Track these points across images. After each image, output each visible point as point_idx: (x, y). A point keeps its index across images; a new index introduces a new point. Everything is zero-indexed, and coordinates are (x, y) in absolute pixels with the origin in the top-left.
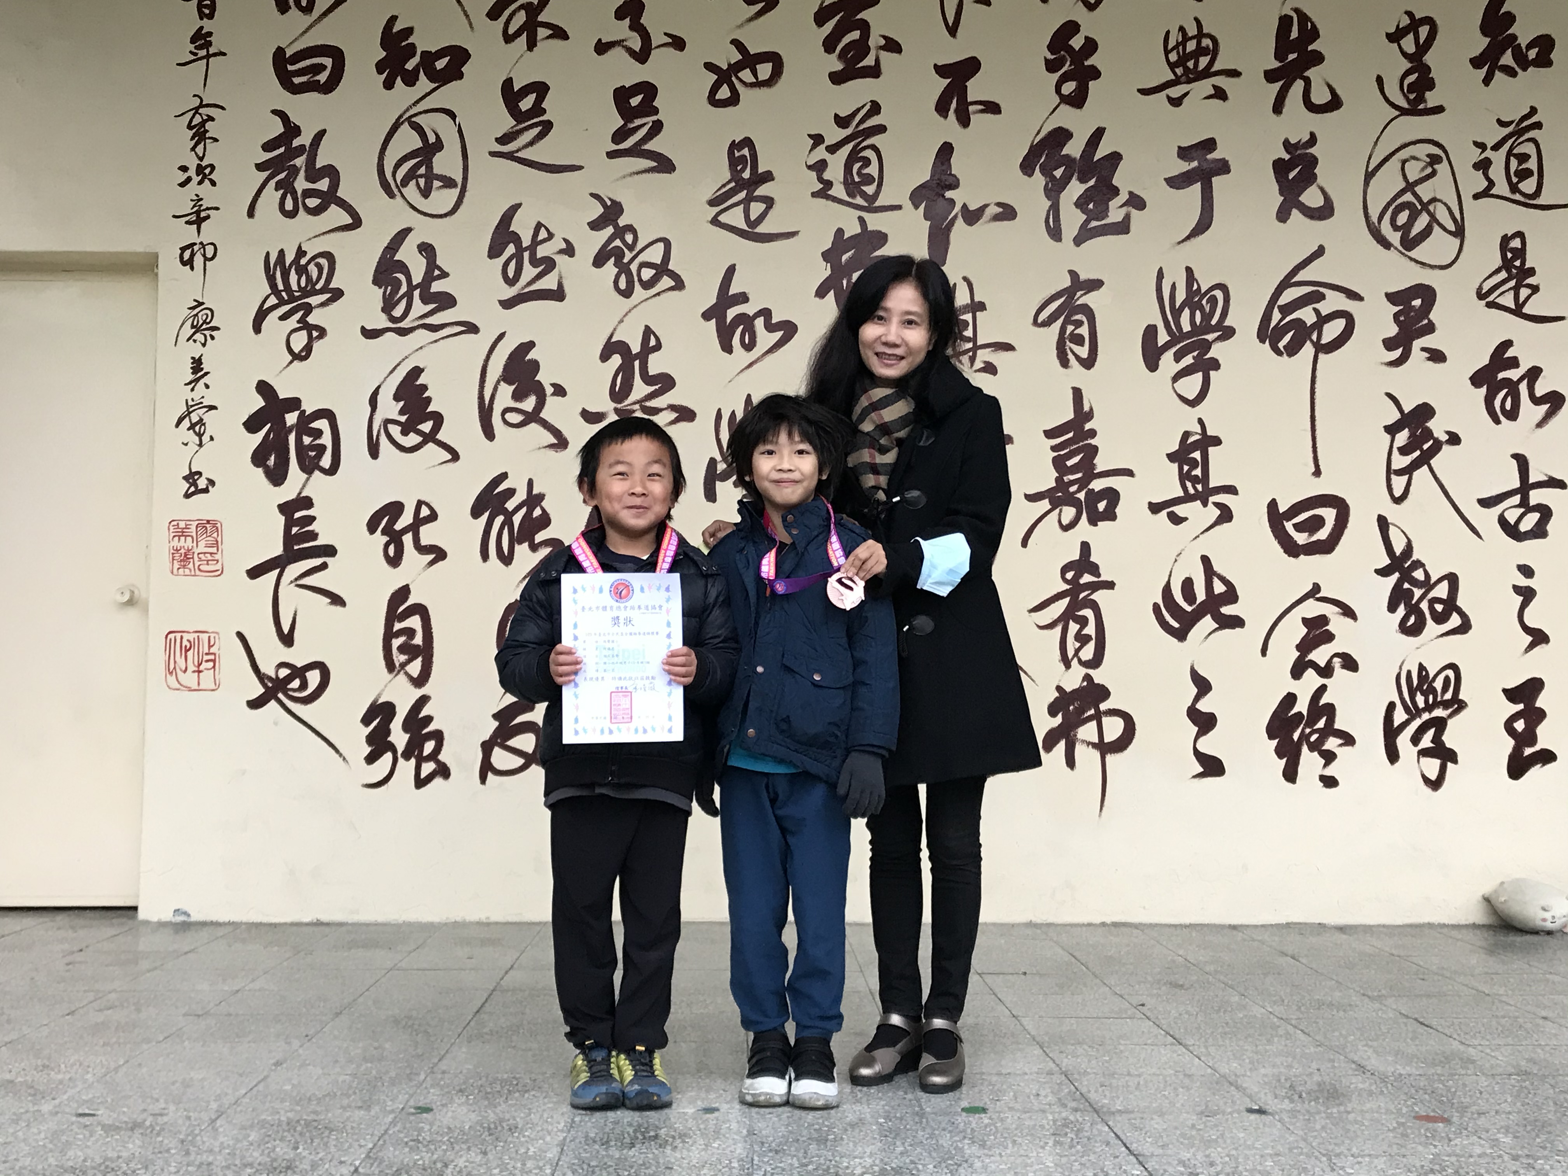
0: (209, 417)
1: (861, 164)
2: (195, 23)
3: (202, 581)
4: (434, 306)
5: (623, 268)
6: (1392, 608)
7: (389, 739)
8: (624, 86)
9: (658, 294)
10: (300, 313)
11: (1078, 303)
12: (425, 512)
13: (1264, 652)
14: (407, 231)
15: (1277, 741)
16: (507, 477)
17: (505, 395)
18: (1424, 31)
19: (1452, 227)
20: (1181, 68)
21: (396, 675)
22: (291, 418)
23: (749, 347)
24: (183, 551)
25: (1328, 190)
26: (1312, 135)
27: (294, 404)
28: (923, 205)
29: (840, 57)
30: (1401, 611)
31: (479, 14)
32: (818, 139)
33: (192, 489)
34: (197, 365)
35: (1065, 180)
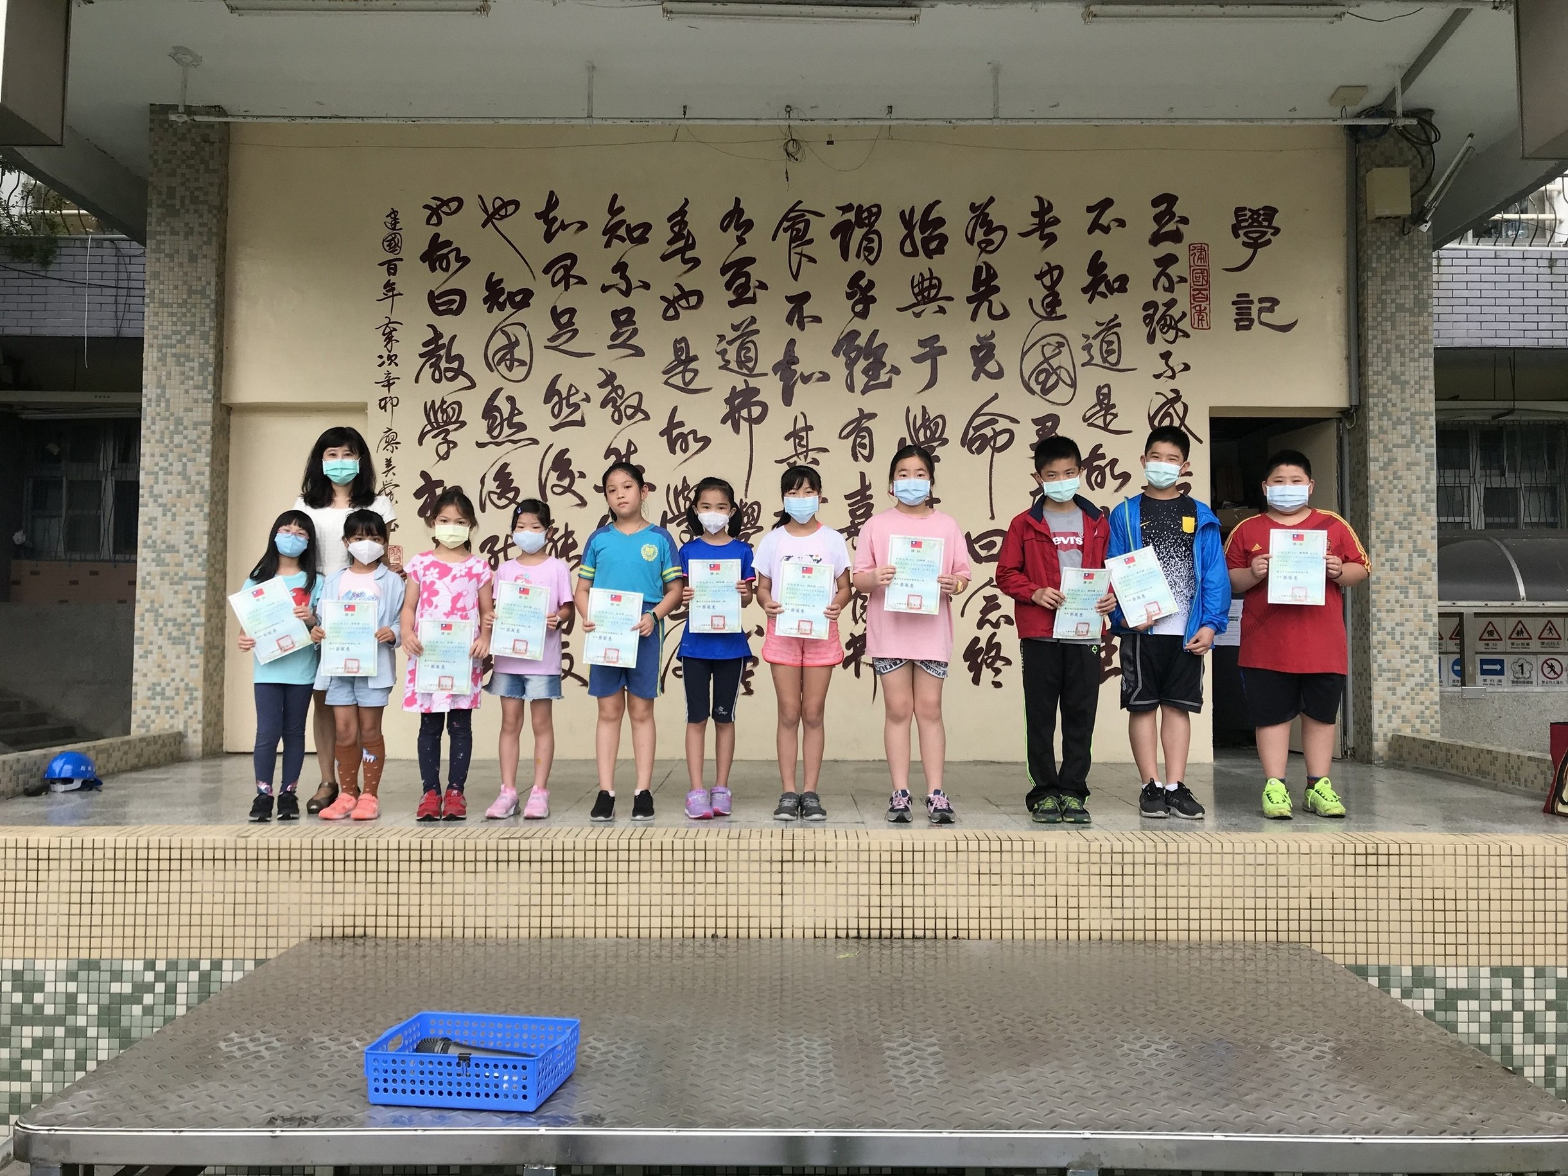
0: (395, 491)
1: (746, 351)
2: (386, 278)
4: (515, 430)
5: (617, 409)
8: (617, 310)
9: (635, 423)
10: (443, 435)
11: (864, 426)
13: (962, 615)
14: (501, 389)
15: (969, 662)
17: (553, 478)
18: (1056, 273)
19: (1069, 382)
20: (921, 297)
23: (685, 451)
25: (1000, 362)
26: (993, 332)
28: (780, 373)
29: (734, 292)
31: (538, 272)
32: (722, 337)
34: (388, 462)
35: (857, 359)
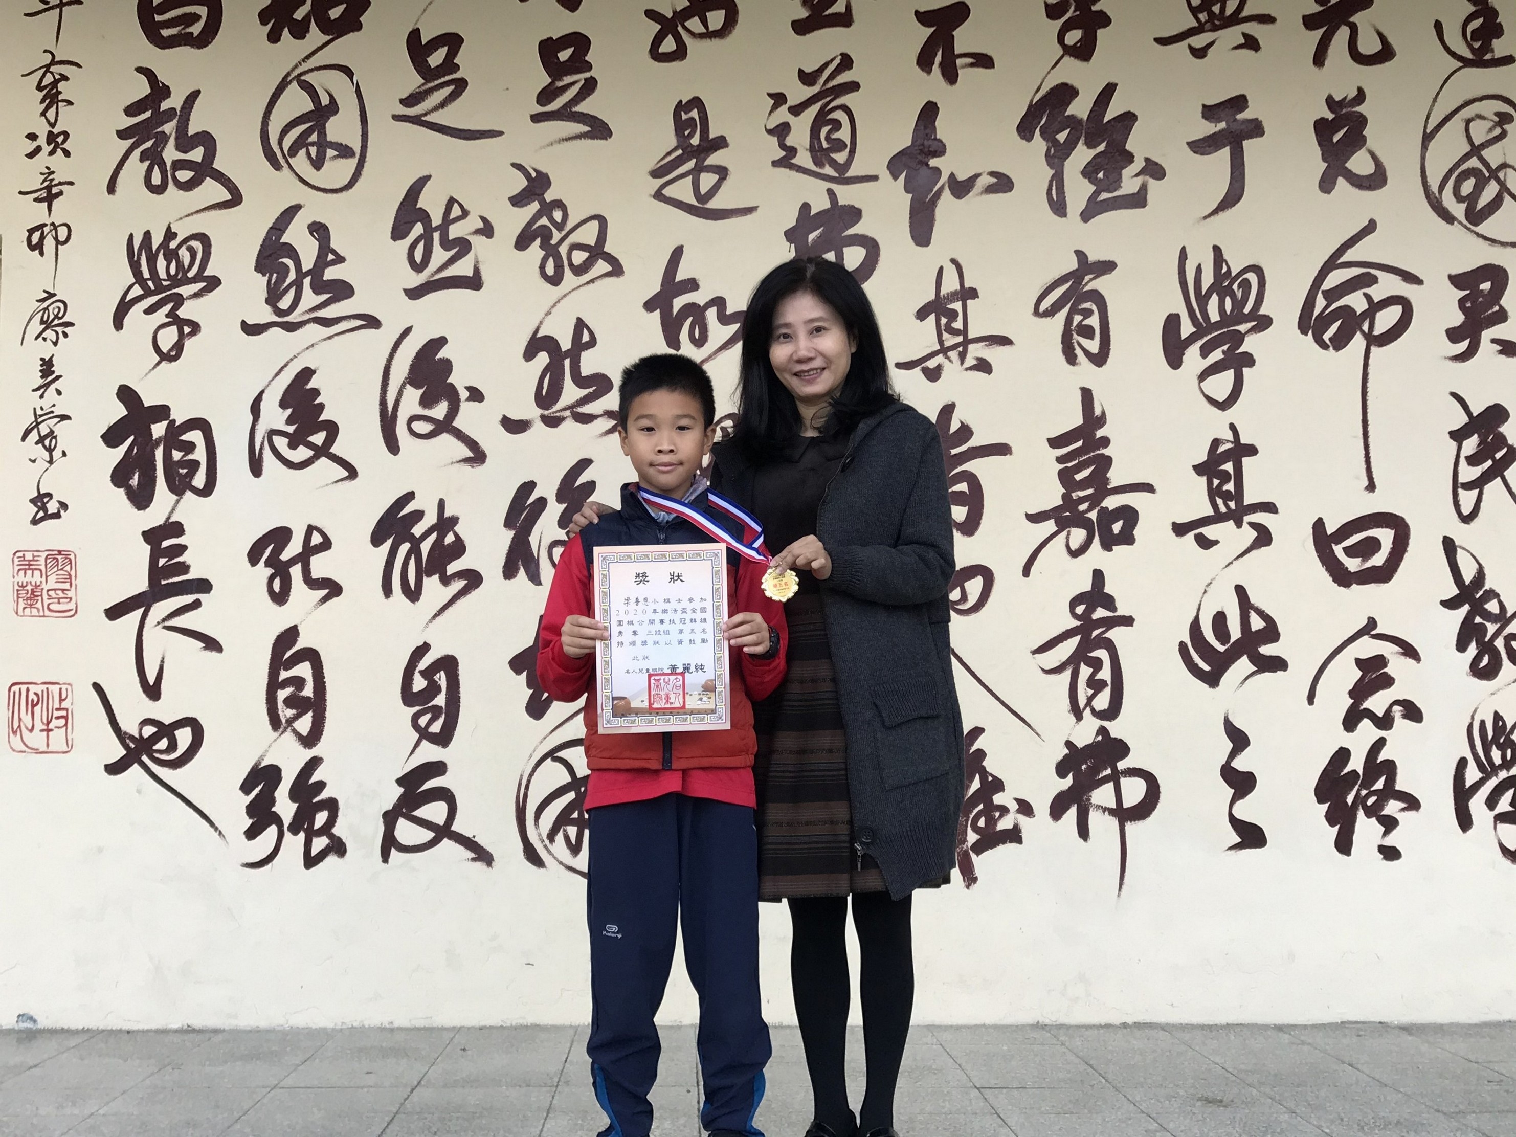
0: (61, 429)
1: (829, 127)
3: (52, 622)
4: (329, 296)
5: (551, 251)
6: (1461, 646)
7: (273, 809)
8: (551, 38)
9: (592, 281)
10: (169, 307)
11: (1087, 288)
12: (316, 539)
13: (1311, 699)
14: (296, 208)
15: (1327, 805)
16: (413, 498)
17: (411, 400)
20: (1205, 13)
21: (283, 733)
22: (158, 430)
23: (699, 342)
24: (29, 588)
25: (1378, 154)
26: (1360, 90)
27: (162, 412)
28: (904, 174)
29: (805, 3)
30: (1472, 650)
32: (779, 99)
33: (41, 514)
34: (47, 367)
35: (1070, 145)
